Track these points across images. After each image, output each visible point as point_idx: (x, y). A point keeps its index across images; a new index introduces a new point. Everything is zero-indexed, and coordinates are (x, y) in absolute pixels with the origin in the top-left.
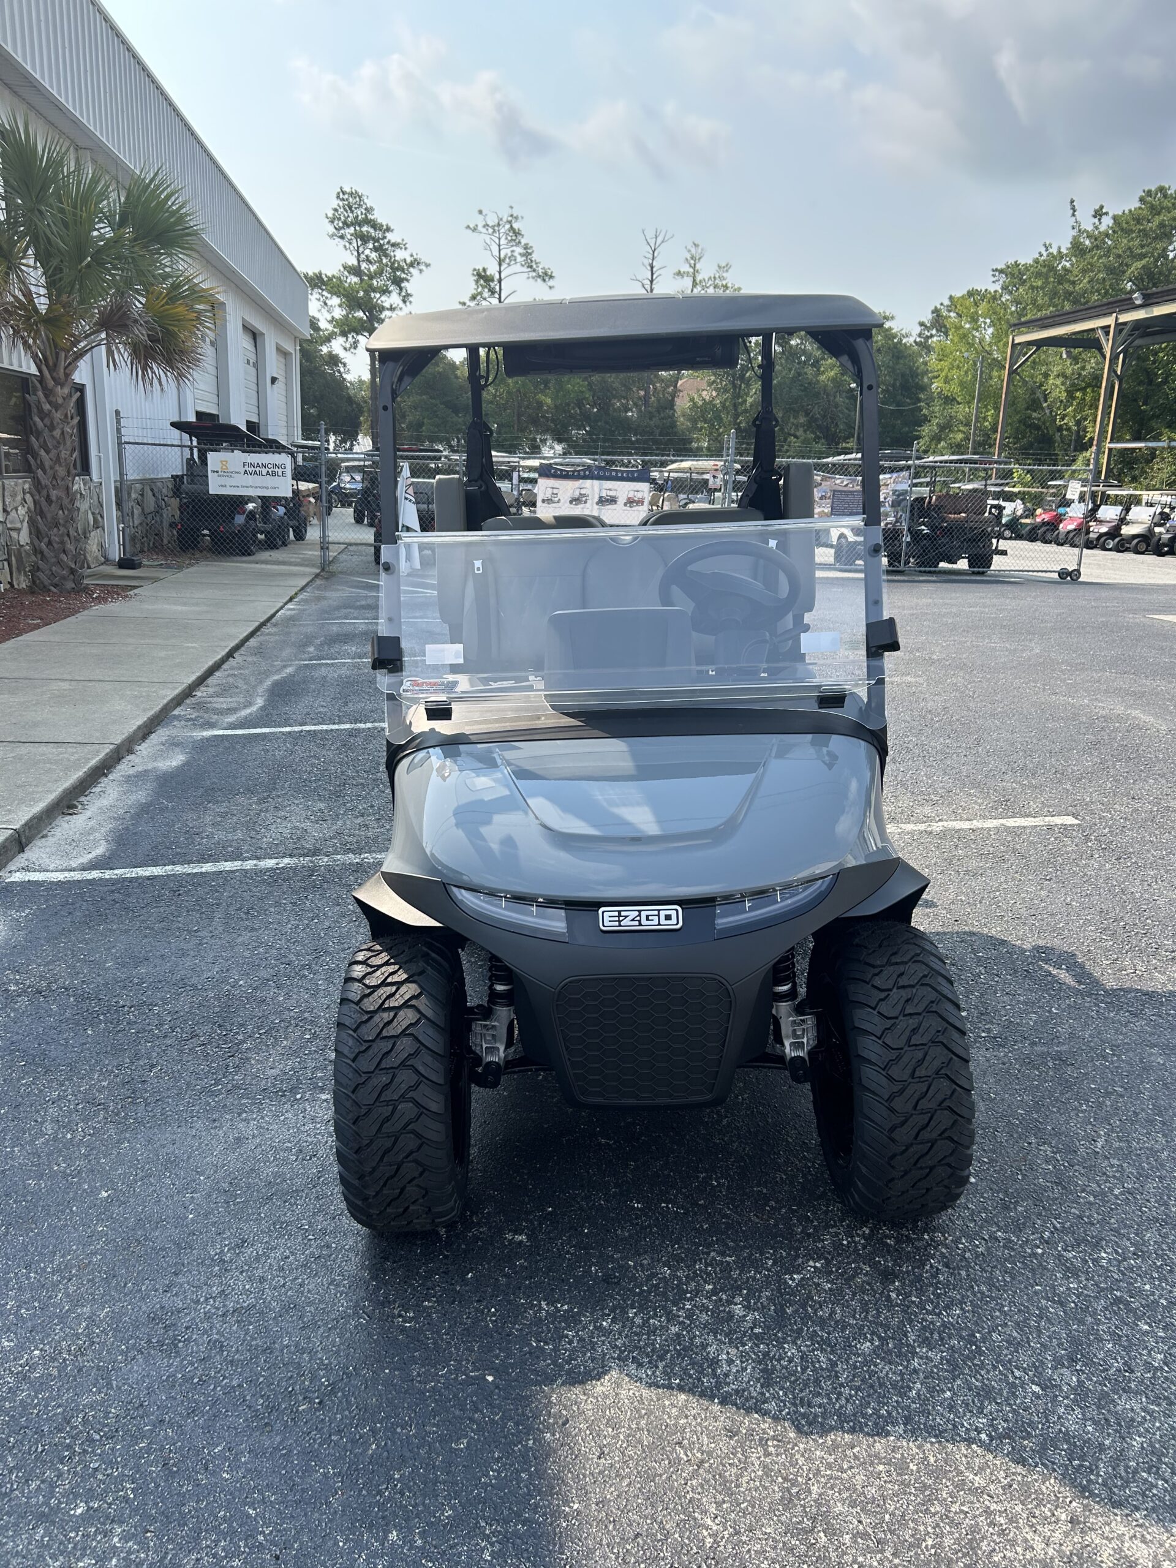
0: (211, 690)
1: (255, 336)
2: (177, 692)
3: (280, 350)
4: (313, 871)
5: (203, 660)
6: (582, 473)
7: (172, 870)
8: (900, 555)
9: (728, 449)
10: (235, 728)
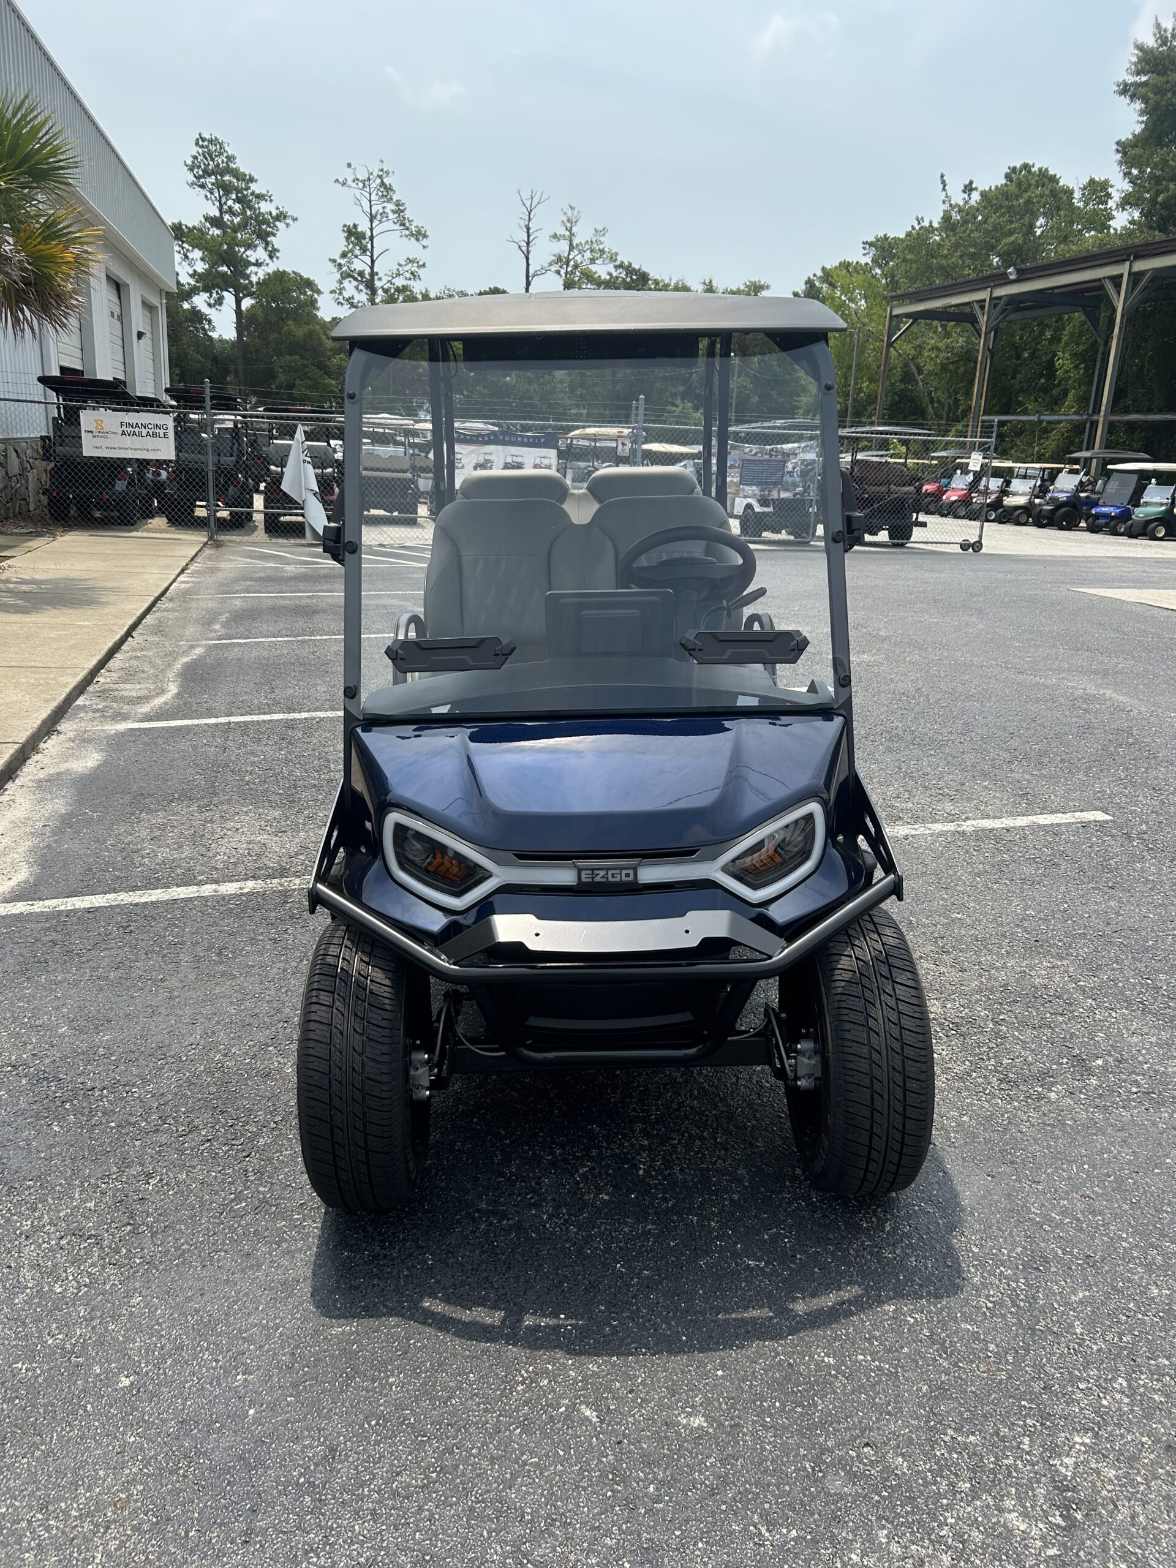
0: (115, 675)
1: (118, 287)
2: (79, 678)
3: (148, 306)
4: (286, 897)
5: (101, 641)
6: (486, 438)
7: (116, 900)
8: (809, 526)
9: (637, 415)
10: (151, 720)
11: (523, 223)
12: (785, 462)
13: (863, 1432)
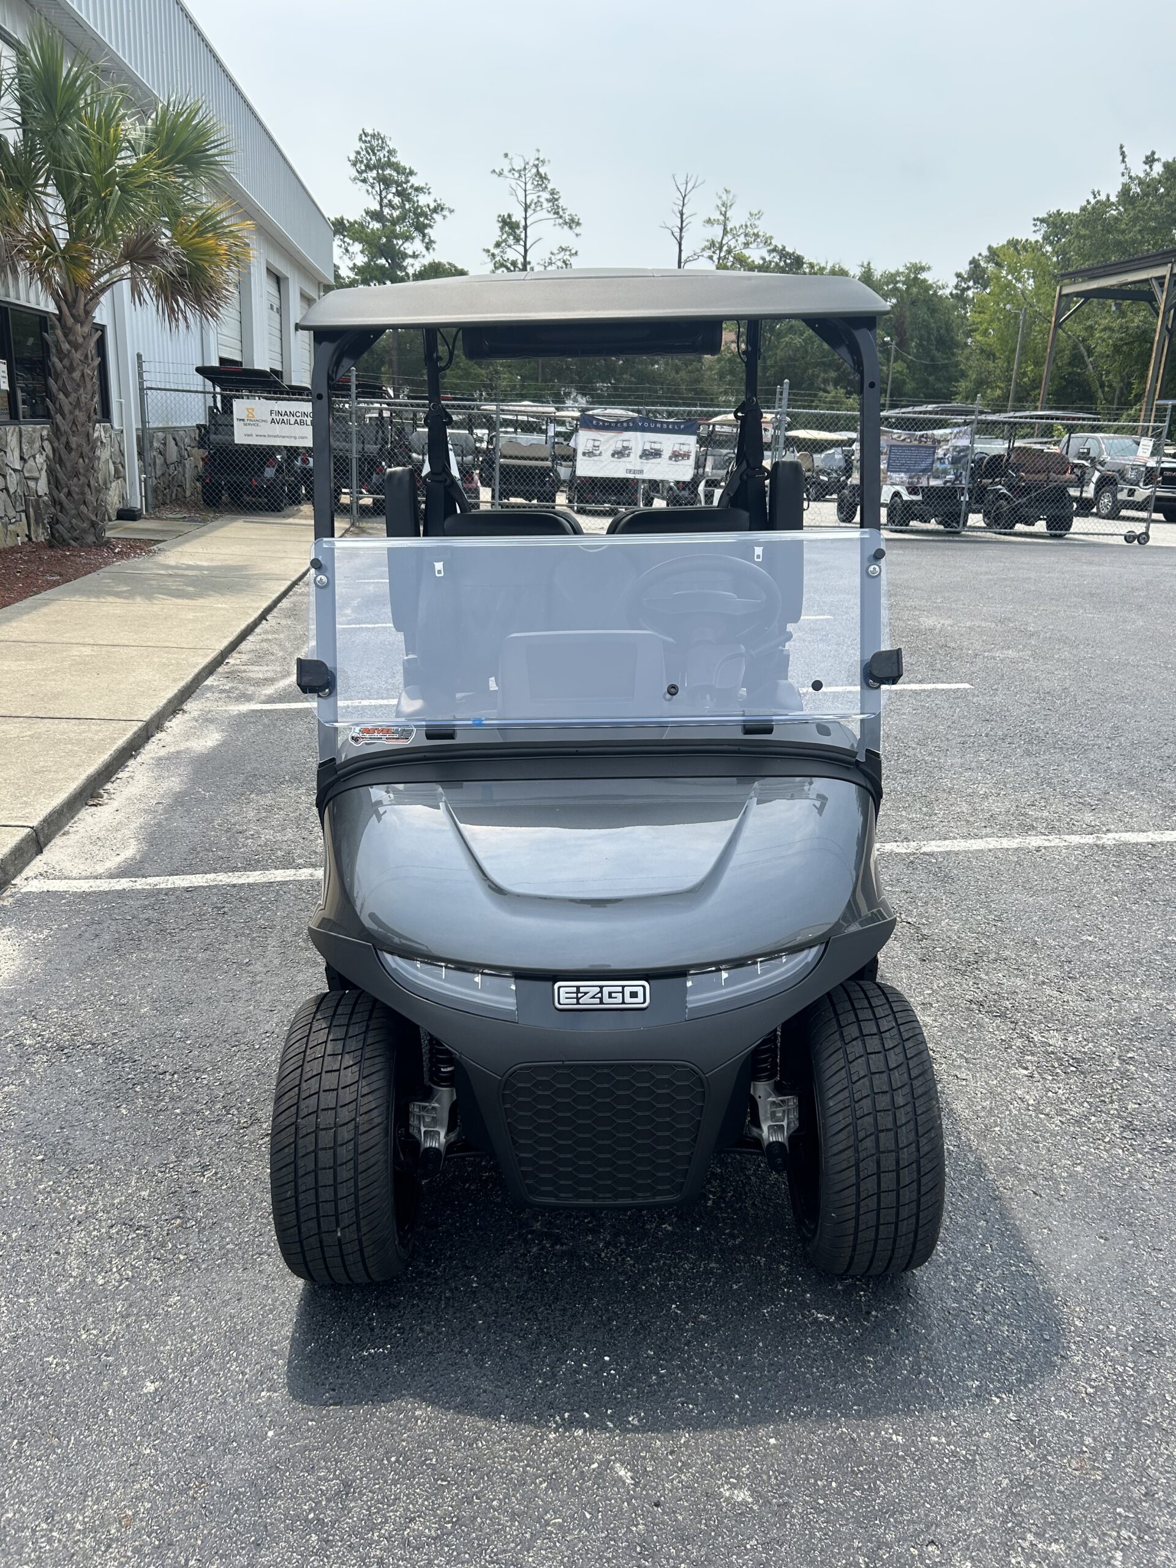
0: (245, 657)
1: (278, 280)
2: (208, 659)
3: (305, 297)
5: (234, 623)
6: (625, 425)
7: (214, 880)
8: (959, 516)
9: (780, 400)
10: (274, 702)
11: (677, 209)
12: (935, 448)
13: (928, 1527)
